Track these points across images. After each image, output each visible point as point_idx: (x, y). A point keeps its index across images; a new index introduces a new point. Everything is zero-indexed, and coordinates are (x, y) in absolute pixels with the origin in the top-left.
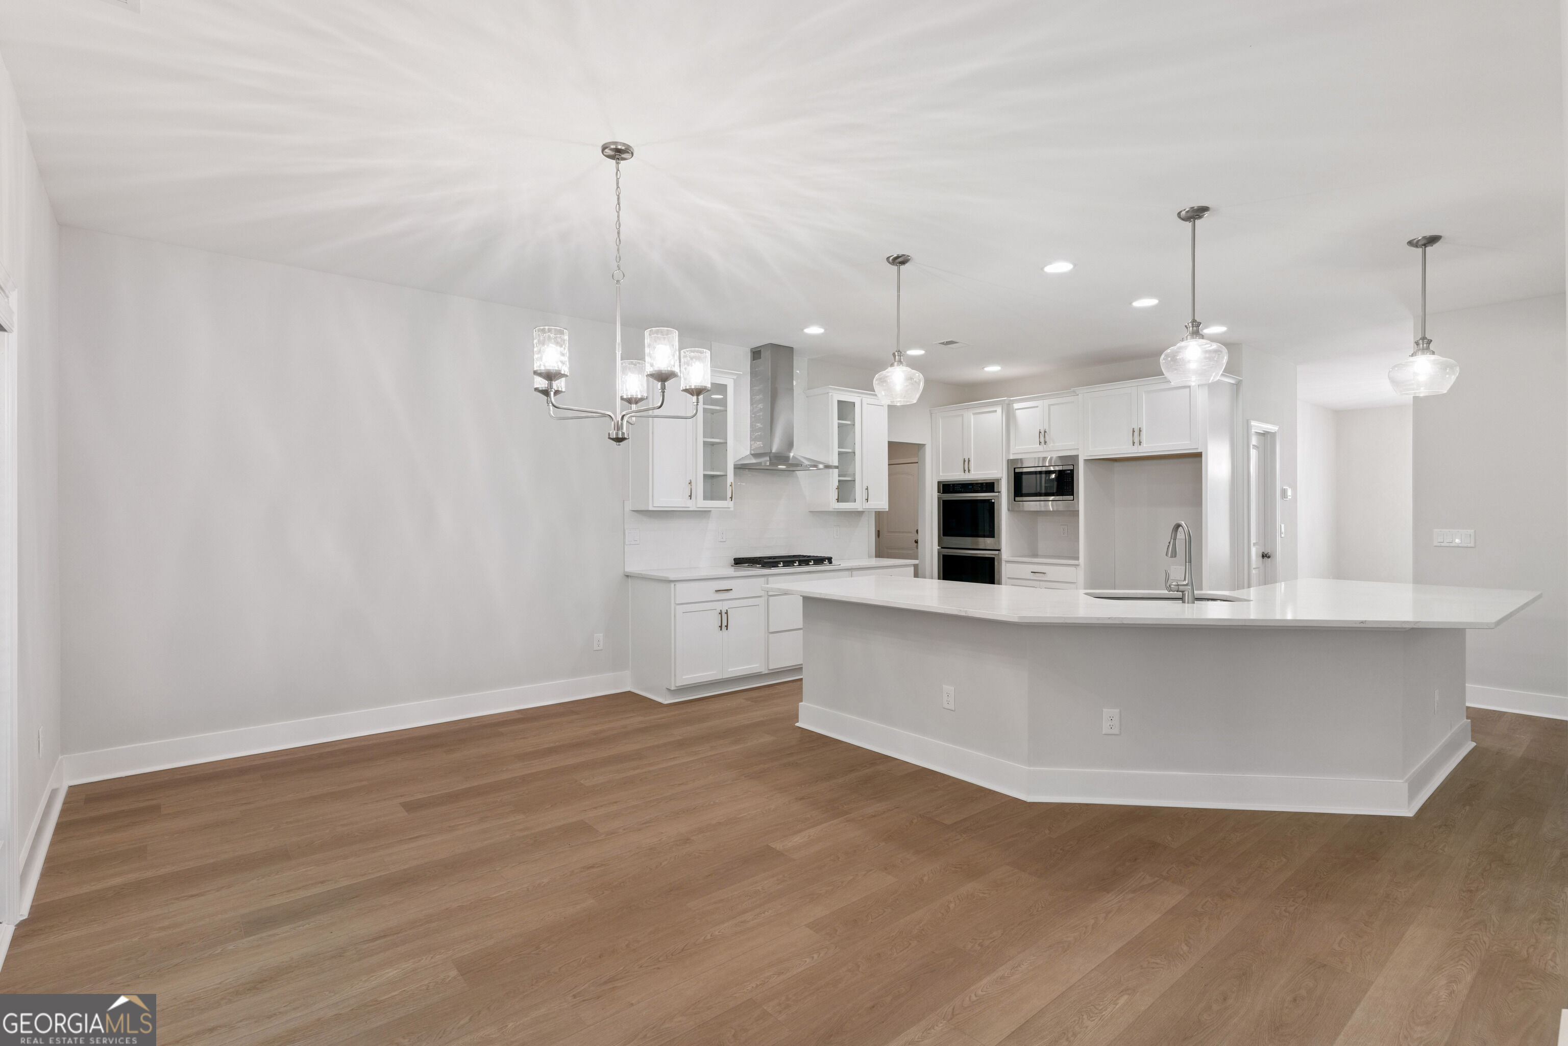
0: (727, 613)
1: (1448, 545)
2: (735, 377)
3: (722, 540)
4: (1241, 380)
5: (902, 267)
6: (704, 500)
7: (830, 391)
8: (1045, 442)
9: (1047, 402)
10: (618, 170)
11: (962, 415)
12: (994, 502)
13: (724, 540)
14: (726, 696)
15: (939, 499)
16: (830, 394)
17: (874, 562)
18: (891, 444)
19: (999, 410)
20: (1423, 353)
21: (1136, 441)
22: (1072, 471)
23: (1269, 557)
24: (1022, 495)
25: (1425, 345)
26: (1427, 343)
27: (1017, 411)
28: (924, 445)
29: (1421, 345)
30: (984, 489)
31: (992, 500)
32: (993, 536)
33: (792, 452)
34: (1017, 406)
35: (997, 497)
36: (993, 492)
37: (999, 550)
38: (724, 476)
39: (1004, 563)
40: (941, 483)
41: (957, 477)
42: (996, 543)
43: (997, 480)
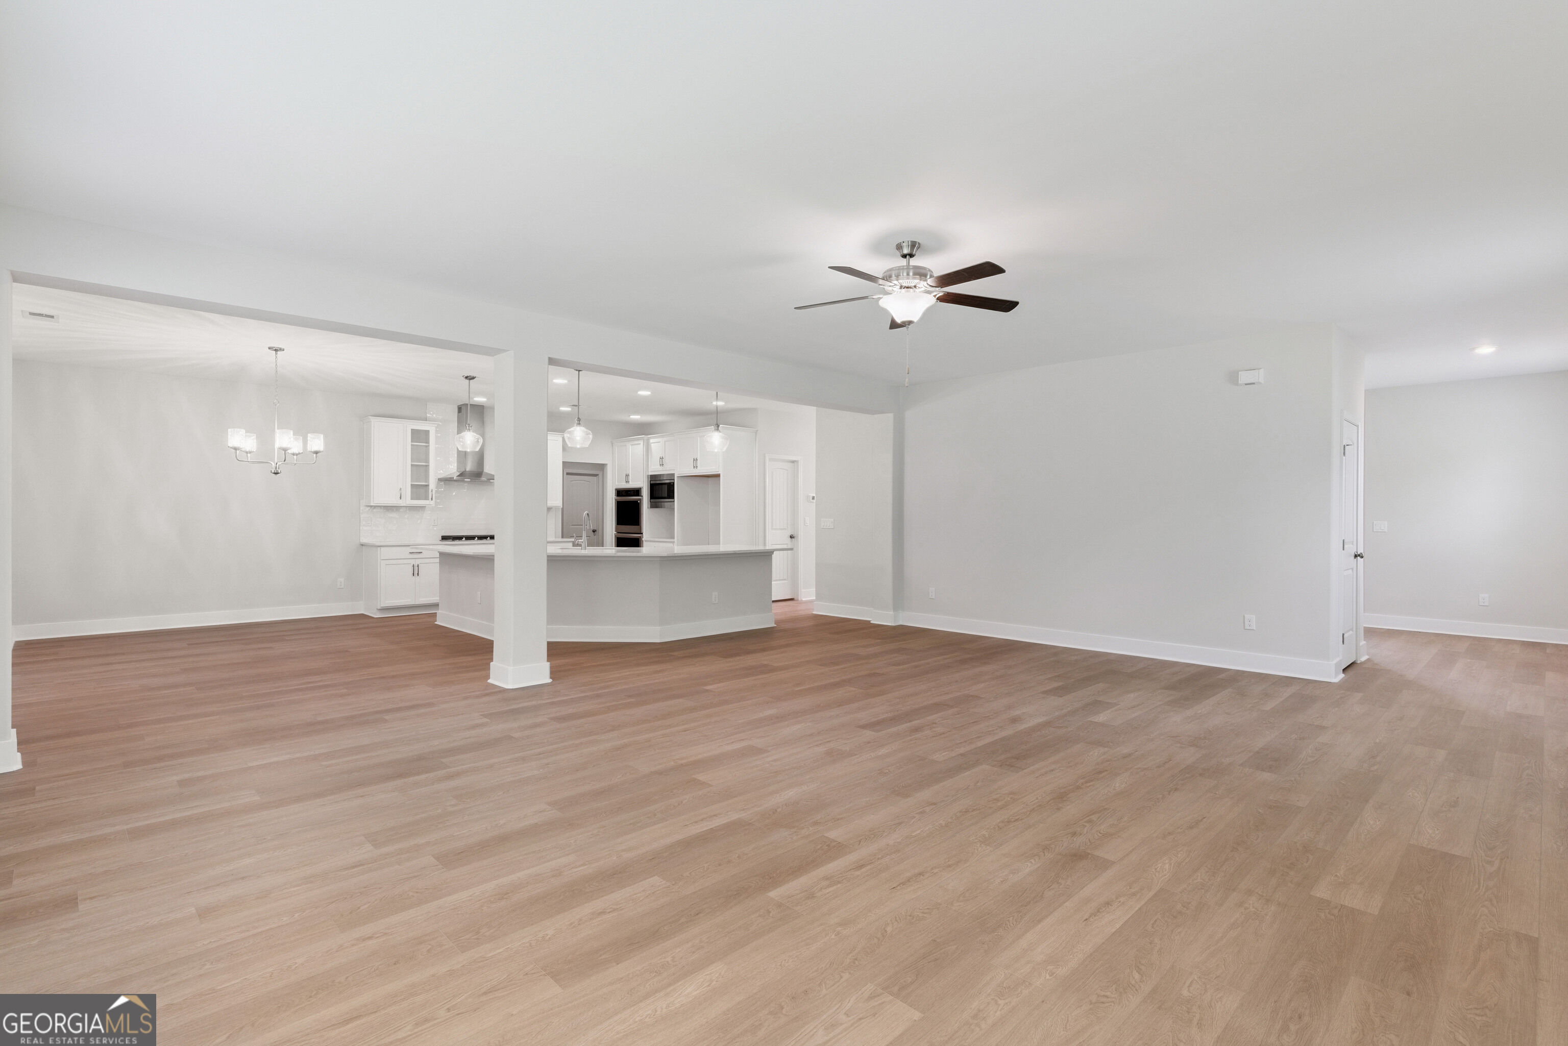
0: (418, 566)
2: (436, 425)
3: (434, 525)
4: (757, 430)
5: (471, 381)
6: (411, 500)
8: (663, 465)
9: (665, 439)
10: (276, 357)
11: (626, 445)
12: (639, 503)
13: (436, 524)
15: (616, 500)
17: (561, 540)
19: (641, 442)
21: (695, 465)
22: (674, 483)
24: (654, 498)
27: (652, 444)
28: (606, 464)
30: (636, 494)
31: (638, 501)
32: (639, 525)
33: (484, 471)
34: (652, 441)
35: (640, 500)
36: (639, 496)
37: (642, 534)
38: (427, 486)
39: (644, 542)
40: (616, 489)
41: (624, 486)
42: (640, 529)
43: (641, 488)
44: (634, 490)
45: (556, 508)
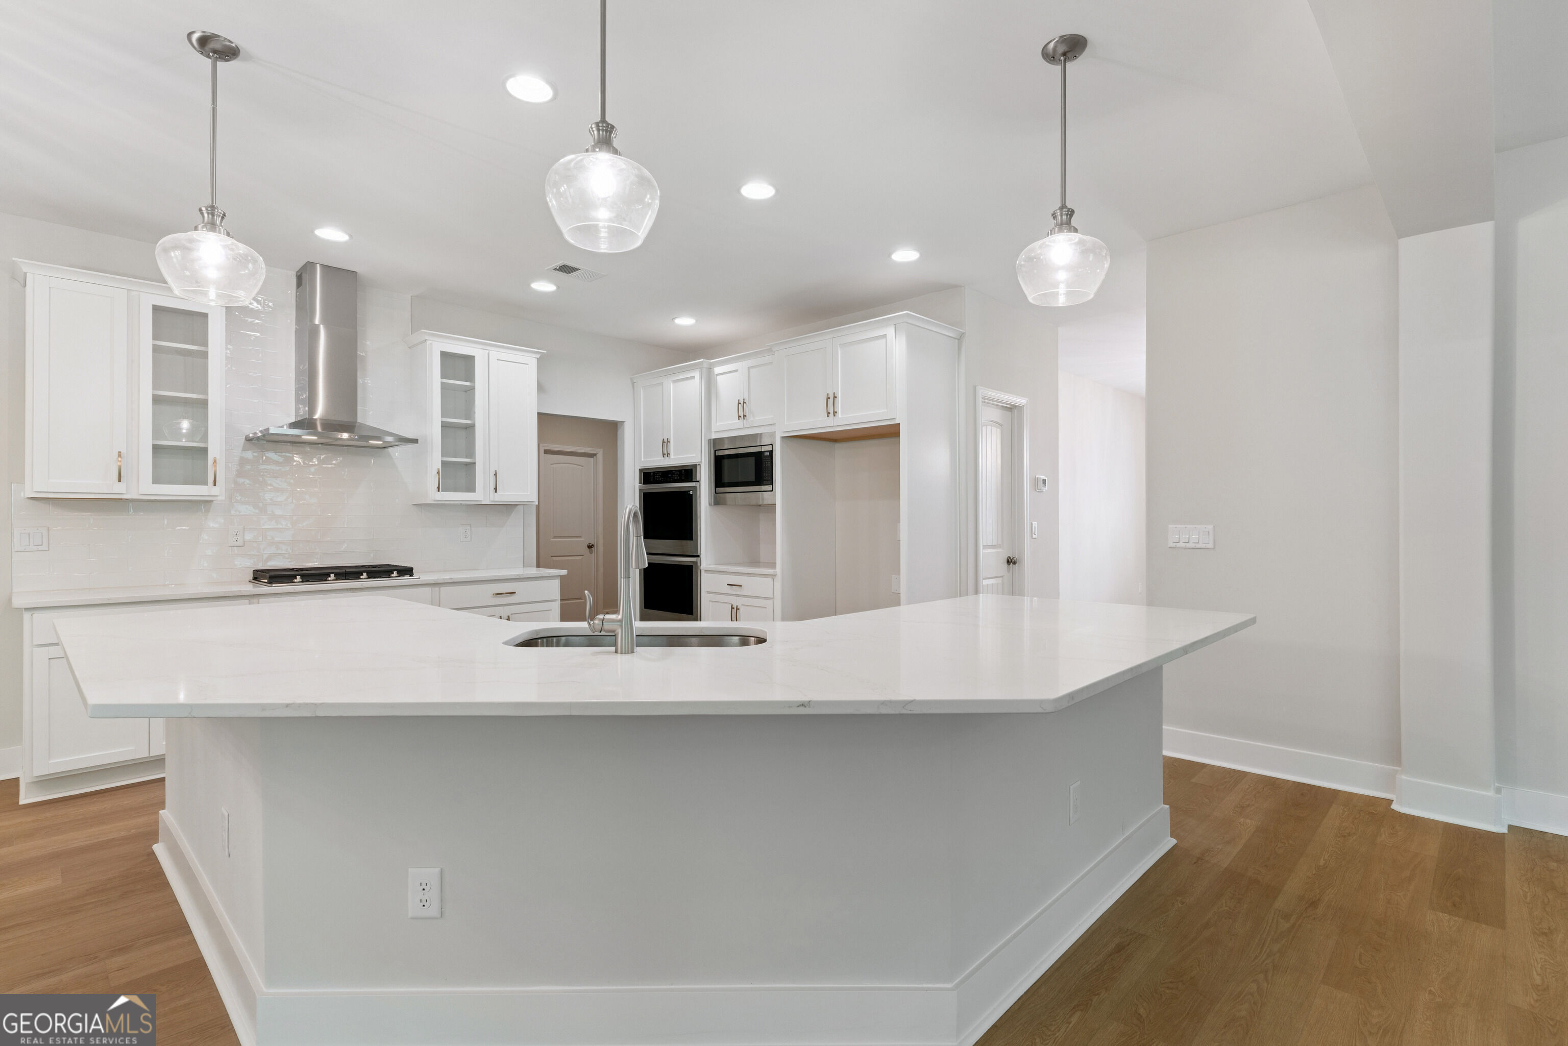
1: (1183, 545)
3: (237, 544)
4: (964, 333)
6: (153, 483)
7: (427, 337)
8: (745, 416)
9: (747, 365)
11: (662, 383)
12: (692, 494)
13: (240, 543)
14: (126, 790)
15: (640, 490)
16: (428, 342)
17: (534, 571)
18: (539, 414)
19: (697, 374)
20: (1061, 231)
21: (831, 411)
22: (771, 452)
23: (1015, 563)
24: (723, 486)
25: (1064, 217)
26: (1067, 215)
27: (718, 377)
28: (622, 423)
29: (1059, 217)
30: (683, 478)
31: (690, 491)
32: (691, 539)
33: (359, 420)
34: (717, 370)
35: (695, 488)
36: (691, 481)
37: (698, 556)
38: (204, 451)
39: (703, 573)
40: (641, 470)
41: (658, 462)
42: (696, 547)
43: (695, 466)
44: (680, 471)
45: (525, 505)
